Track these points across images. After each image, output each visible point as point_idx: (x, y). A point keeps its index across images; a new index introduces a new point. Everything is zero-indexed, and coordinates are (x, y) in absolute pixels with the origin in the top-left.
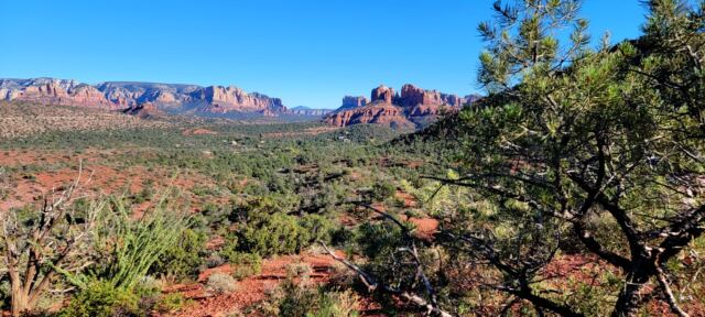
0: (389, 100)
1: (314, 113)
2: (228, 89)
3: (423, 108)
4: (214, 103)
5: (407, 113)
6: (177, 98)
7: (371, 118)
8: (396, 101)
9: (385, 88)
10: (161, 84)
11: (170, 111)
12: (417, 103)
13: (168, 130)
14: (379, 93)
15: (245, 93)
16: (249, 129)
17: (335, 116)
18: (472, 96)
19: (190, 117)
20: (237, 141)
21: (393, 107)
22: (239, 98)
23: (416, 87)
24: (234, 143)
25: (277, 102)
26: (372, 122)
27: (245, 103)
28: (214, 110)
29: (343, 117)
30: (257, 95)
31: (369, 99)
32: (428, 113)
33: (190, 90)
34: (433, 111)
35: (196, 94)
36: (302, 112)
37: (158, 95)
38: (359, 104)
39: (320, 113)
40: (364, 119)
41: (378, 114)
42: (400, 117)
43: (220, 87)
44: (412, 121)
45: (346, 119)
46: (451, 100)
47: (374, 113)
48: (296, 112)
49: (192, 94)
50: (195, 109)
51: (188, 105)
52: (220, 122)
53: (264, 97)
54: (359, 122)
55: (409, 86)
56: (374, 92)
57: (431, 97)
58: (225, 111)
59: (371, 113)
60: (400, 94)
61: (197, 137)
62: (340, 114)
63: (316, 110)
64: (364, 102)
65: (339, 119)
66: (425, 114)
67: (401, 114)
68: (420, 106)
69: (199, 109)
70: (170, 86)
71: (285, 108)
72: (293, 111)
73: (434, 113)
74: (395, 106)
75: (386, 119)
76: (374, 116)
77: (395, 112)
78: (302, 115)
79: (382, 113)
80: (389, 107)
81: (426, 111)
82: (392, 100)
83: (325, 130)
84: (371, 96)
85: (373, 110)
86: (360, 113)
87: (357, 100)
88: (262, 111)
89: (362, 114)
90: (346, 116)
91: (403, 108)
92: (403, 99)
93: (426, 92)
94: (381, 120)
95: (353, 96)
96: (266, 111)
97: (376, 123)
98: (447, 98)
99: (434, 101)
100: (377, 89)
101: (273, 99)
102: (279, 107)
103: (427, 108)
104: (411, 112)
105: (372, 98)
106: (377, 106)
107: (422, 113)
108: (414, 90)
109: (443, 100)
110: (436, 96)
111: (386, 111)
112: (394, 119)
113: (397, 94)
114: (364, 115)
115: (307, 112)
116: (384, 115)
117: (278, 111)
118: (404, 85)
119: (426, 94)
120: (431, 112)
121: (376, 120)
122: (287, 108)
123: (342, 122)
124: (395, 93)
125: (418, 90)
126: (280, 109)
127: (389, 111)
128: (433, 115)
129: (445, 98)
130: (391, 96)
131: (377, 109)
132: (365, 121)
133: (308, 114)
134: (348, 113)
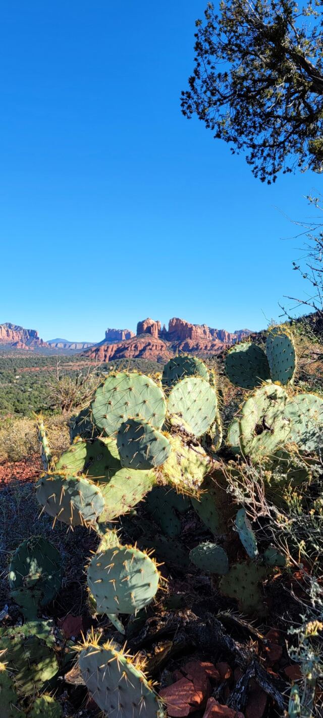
0: (156, 333)
1: (73, 347)
3: (192, 343)
5: (174, 348)
7: (137, 353)
9: (152, 322)
12: (184, 338)
14: (145, 327)
17: (97, 350)
18: (241, 332)
21: (160, 342)
23: (185, 320)
25: (33, 334)
26: (137, 357)
29: (106, 351)
30: (10, 326)
31: (134, 332)
32: (197, 348)
34: (202, 346)
36: (60, 345)
38: (124, 338)
39: (79, 347)
40: (129, 354)
41: (144, 349)
42: (167, 353)
45: (110, 353)
46: (221, 335)
47: (140, 349)
48: (53, 345)
53: (18, 329)
54: (123, 356)
55: (177, 319)
56: (140, 325)
57: (200, 331)
59: (136, 347)
60: (167, 329)
62: (103, 348)
63: (76, 344)
64: (128, 335)
65: (102, 353)
67: (168, 349)
68: (189, 341)
71: (42, 340)
72: (50, 344)
73: (203, 348)
74: (162, 341)
75: (152, 354)
76: (140, 351)
77: (162, 346)
78: (59, 349)
79: (148, 348)
80: (155, 341)
81: (195, 347)
82: (159, 334)
83: (87, 365)
84: (136, 329)
85: (139, 345)
86: (125, 347)
87: (122, 333)
88: (15, 344)
89: (127, 349)
90: (110, 350)
91: (170, 343)
92: (171, 333)
93: (194, 326)
94: (147, 355)
95: (117, 329)
96: (20, 343)
97: (142, 358)
98: (217, 333)
99: (202, 336)
100: (144, 322)
101: (28, 331)
102: (35, 340)
103: (195, 343)
104: (179, 347)
105: (138, 331)
106: (143, 340)
107: (191, 348)
108: (183, 324)
109: (212, 335)
110: (204, 331)
111: (153, 346)
112: (161, 355)
113: (164, 328)
114: (129, 349)
115: (65, 346)
116: (151, 349)
117: (33, 343)
118: (172, 318)
119: (194, 328)
120: (200, 348)
121: (142, 355)
122: (44, 341)
123: (105, 356)
124: (162, 327)
125: (186, 324)
126: (36, 342)
127: (156, 346)
128: (202, 350)
129: (215, 334)
130: (158, 330)
131: (143, 343)
132: (130, 355)
133: (67, 347)
134: (111, 346)
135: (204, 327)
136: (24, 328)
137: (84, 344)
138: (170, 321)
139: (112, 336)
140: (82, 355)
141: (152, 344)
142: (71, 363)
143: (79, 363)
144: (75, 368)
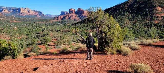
0: (74, 12)
2: (25, 8)
3: (84, 15)
4: (21, 13)
5: (79, 16)
6: (9, 11)
7: (69, 18)
8: (76, 13)
9: (73, 9)
10: (3, 7)
11: (6, 15)
13: (5, 21)
14: (71, 11)
15: (30, 10)
16: (31, 21)
17: (58, 17)
19: (13, 17)
20: (27, 24)
21: (75, 15)
22: (29, 11)
23: (82, 9)
24: (26, 25)
25: (41, 13)
26: (69, 19)
27: (31, 13)
28: (21, 15)
29: (60, 17)
30: (34, 11)
31: (68, 12)
32: (85, 16)
33: (13, 9)
35: (15, 10)
37: (2, 10)
38: (66, 14)
39: (54, 16)
40: (67, 18)
41: (71, 17)
42: (77, 18)
43: (23, 8)
44: (81, 19)
45: (61, 18)
47: (70, 16)
48: (47, 16)
49: (14, 10)
50: (15, 15)
51: (13, 13)
52: (22, 19)
53: (37, 11)
54: (65, 19)
55: (80, 9)
56: (70, 10)
57: (86, 12)
58: (24, 15)
59: (68, 16)
61: (15, 23)
62: (59, 16)
63: (53, 15)
64: (67, 13)
65: (59, 18)
67: (77, 17)
68: (83, 14)
69: (16, 15)
70: (7, 7)
75: (73, 18)
77: (76, 16)
83: (55, 21)
85: (69, 15)
88: (36, 15)
89: (66, 17)
90: (61, 17)
92: (78, 12)
96: (37, 15)
101: (40, 12)
102: (42, 14)
106: (70, 14)
112: (75, 18)
113: (76, 11)
115: (50, 16)
119: (84, 11)
122: (44, 15)
123: (60, 19)
130: (75, 11)
134: (62, 16)
136: (38, 11)
137: (55, 15)
138: (78, 9)
139: (63, 13)
140: (54, 19)
141: (73, 15)
142: (50, 21)
143: (52, 21)
144: (51, 22)
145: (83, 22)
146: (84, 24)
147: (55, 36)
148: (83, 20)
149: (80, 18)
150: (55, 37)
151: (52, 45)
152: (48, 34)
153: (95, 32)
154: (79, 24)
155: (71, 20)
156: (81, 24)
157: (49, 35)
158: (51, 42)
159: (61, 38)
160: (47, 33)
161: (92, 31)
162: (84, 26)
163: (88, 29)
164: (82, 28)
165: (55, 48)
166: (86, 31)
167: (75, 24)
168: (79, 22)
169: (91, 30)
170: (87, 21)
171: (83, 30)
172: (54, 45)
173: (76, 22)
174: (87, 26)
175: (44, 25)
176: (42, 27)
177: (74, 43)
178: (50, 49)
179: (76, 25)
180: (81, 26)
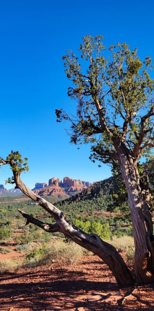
3: (74, 188)
7: (49, 193)
8: (61, 185)
9: (55, 179)
12: (70, 186)
14: (52, 181)
21: (59, 188)
25: (2, 186)
26: (49, 195)
31: (48, 184)
32: (76, 190)
34: (78, 189)
38: (44, 187)
41: (52, 192)
42: (63, 193)
44: (69, 194)
46: (87, 184)
48: (11, 191)
55: (67, 178)
56: (50, 181)
57: (78, 183)
59: (48, 191)
60: (63, 182)
64: (46, 186)
66: (75, 191)
67: (63, 191)
68: (72, 187)
71: (6, 189)
72: (10, 191)
73: (79, 190)
74: (60, 187)
75: (56, 193)
76: (50, 192)
77: (60, 190)
78: (14, 193)
79: (54, 191)
80: (57, 188)
81: (75, 190)
82: (58, 184)
83: (24, 200)
84: (48, 182)
85: (49, 189)
86: (43, 191)
87: (43, 185)
89: (44, 192)
91: (64, 188)
92: (64, 184)
93: (74, 181)
94: (53, 194)
95: (41, 183)
97: (51, 196)
98: (85, 183)
99: (79, 185)
100: (52, 179)
102: (3, 189)
103: (75, 188)
104: (68, 190)
105: (49, 183)
106: (51, 187)
107: (73, 191)
108: (69, 180)
109: (83, 184)
110: (80, 182)
111: (56, 190)
112: (60, 194)
113: (61, 181)
114: (45, 192)
116: (55, 191)
117: (1, 191)
118: (65, 177)
120: (77, 190)
121: (51, 194)
124: (60, 181)
125: (71, 179)
126: (3, 190)
127: (57, 190)
128: (78, 191)
129: (85, 184)
130: (59, 182)
131: (52, 189)
132: (45, 195)
133: (18, 192)
134: (37, 191)
135: (80, 181)
138: (64, 178)
139: (38, 186)
140: (23, 195)
141: (55, 189)
142: (17, 199)
143: (20, 199)
144: (18, 202)
145: (74, 199)
146: (75, 203)
147: (20, 226)
148: (73, 196)
149: (67, 192)
150: (20, 228)
151: (10, 244)
152: (8, 223)
153: (95, 217)
154: (66, 203)
155: (52, 197)
156: (69, 204)
157: (10, 225)
158: (10, 238)
159: (31, 230)
160: (8, 220)
161: (90, 215)
162: (74, 206)
163: (82, 211)
164: (70, 211)
165: (15, 250)
166: (78, 216)
167: (60, 203)
168: (67, 200)
169: (87, 213)
170: (79, 198)
171: (72, 214)
172: (14, 245)
173: (60, 200)
174: (80, 207)
175: (5, 208)
176: (2, 210)
177: (57, 238)
178: (5, 253)
179: (60, 205)
180: (69, 207)
